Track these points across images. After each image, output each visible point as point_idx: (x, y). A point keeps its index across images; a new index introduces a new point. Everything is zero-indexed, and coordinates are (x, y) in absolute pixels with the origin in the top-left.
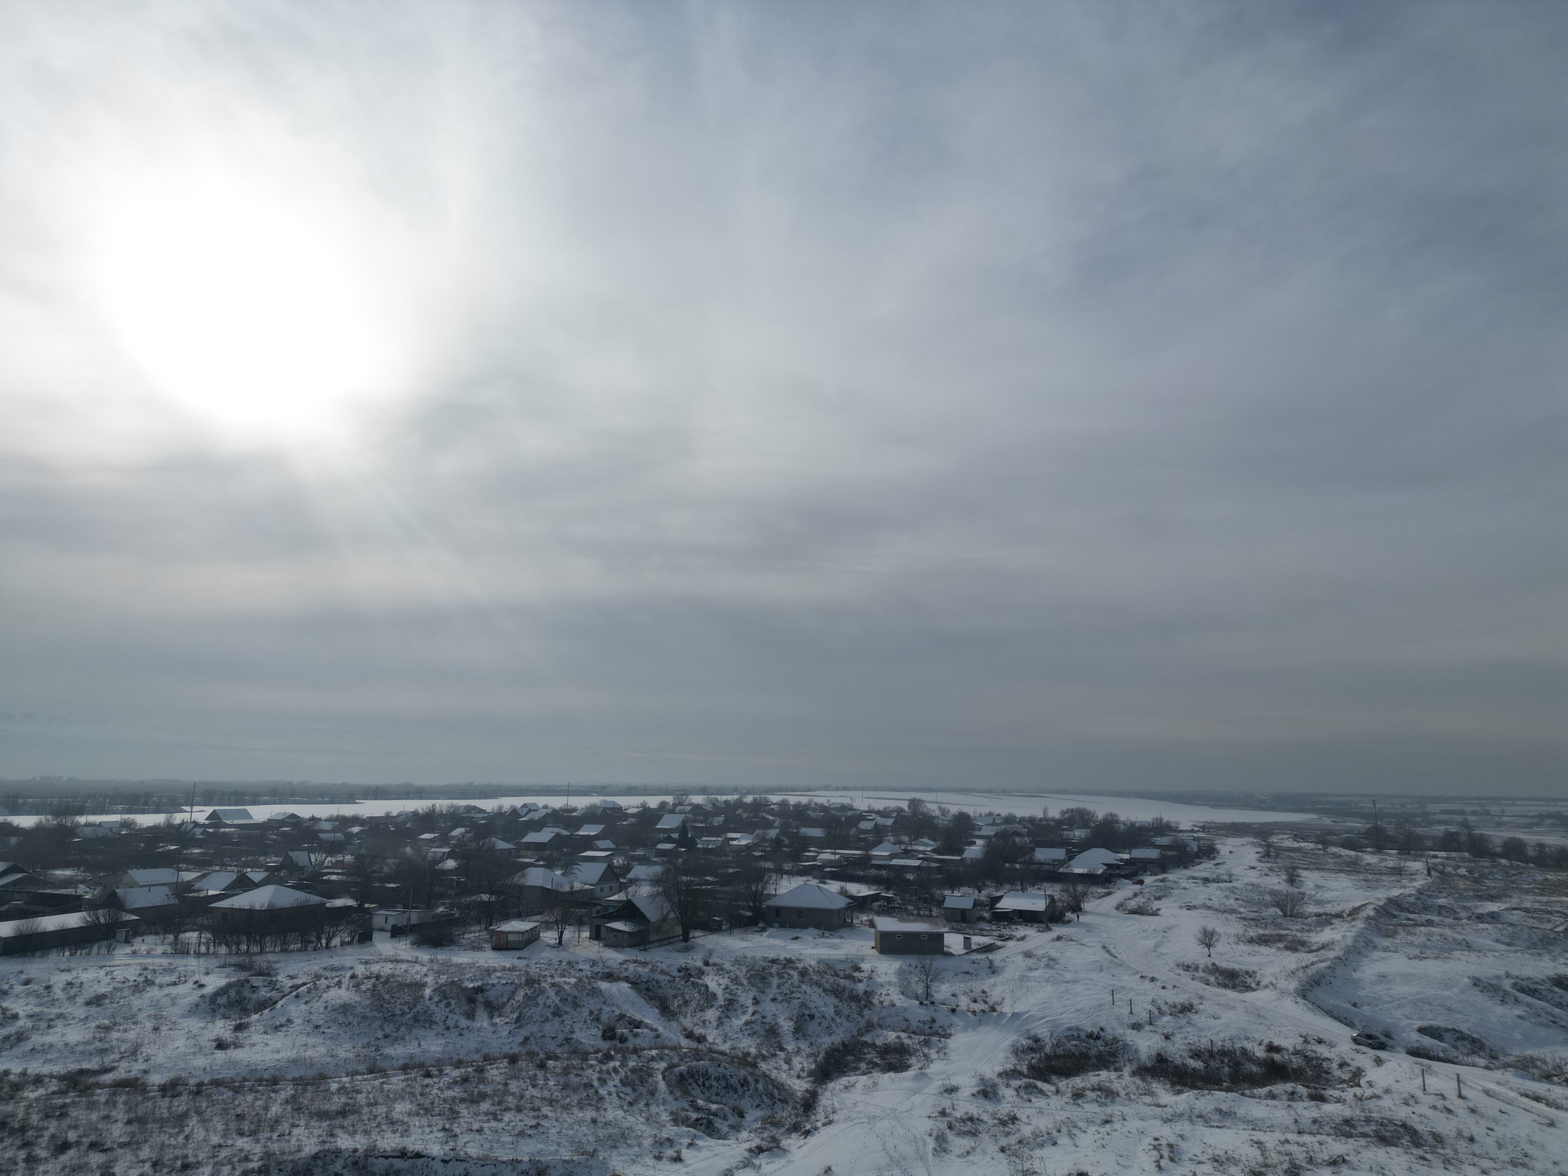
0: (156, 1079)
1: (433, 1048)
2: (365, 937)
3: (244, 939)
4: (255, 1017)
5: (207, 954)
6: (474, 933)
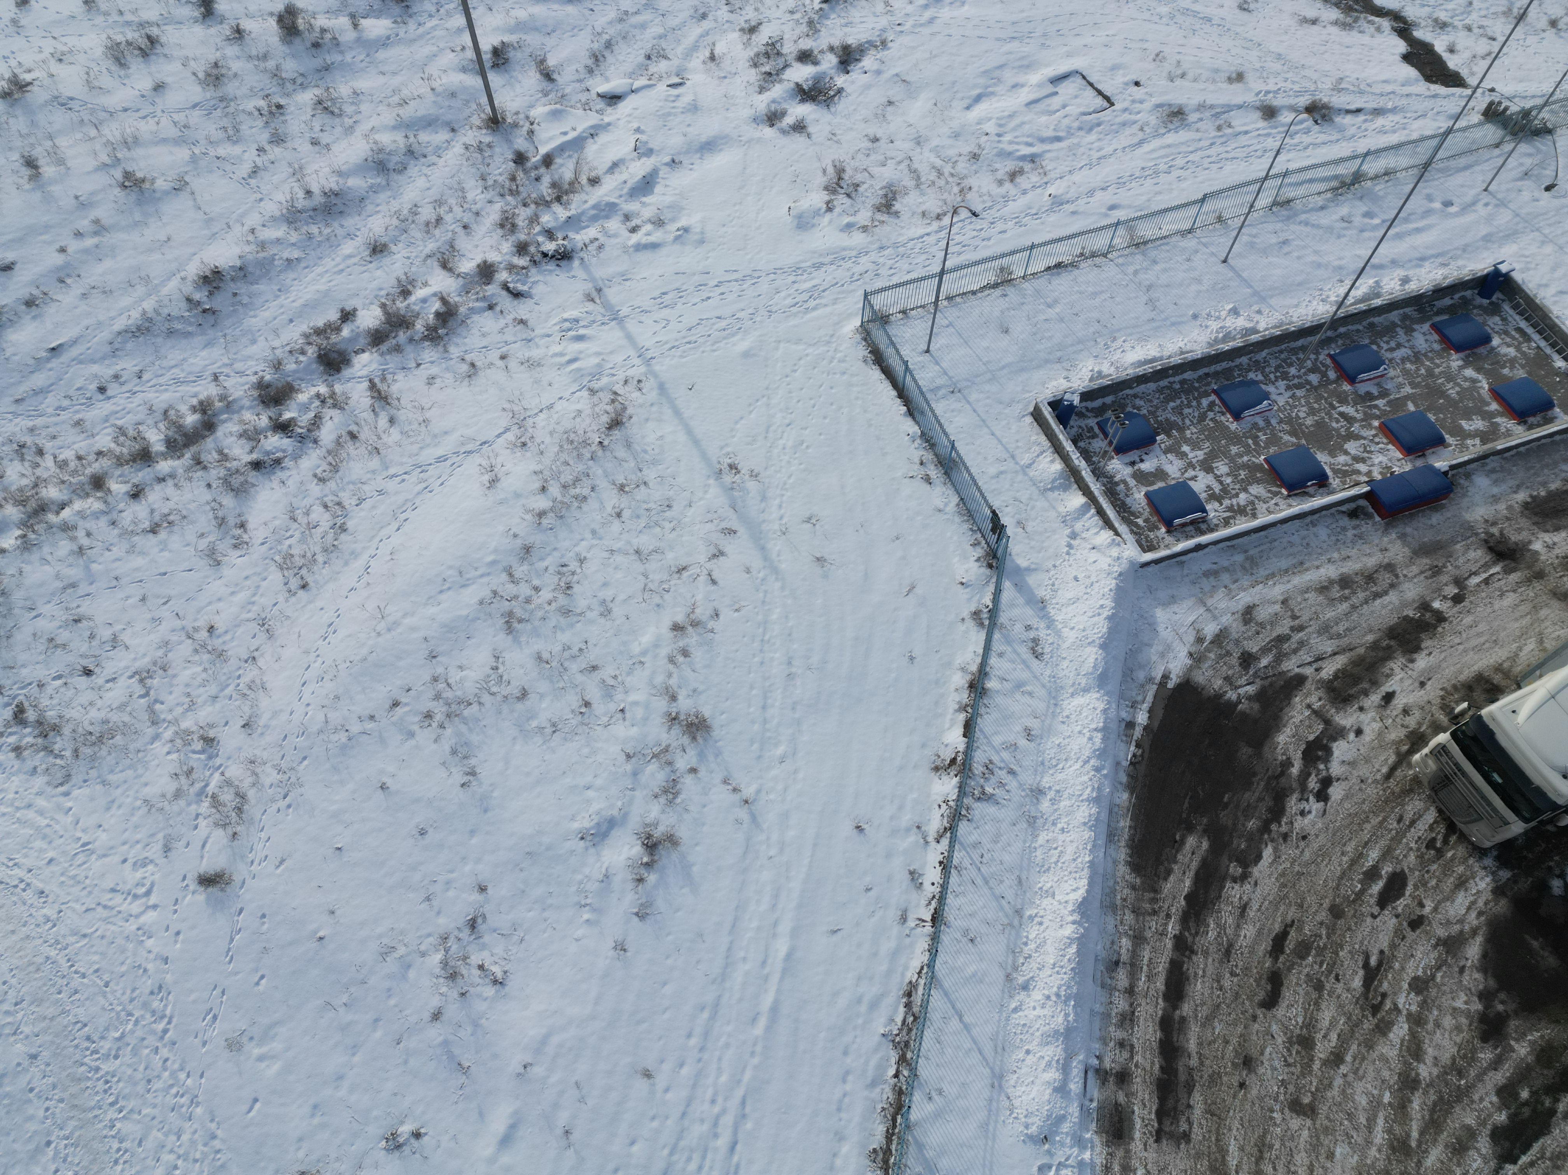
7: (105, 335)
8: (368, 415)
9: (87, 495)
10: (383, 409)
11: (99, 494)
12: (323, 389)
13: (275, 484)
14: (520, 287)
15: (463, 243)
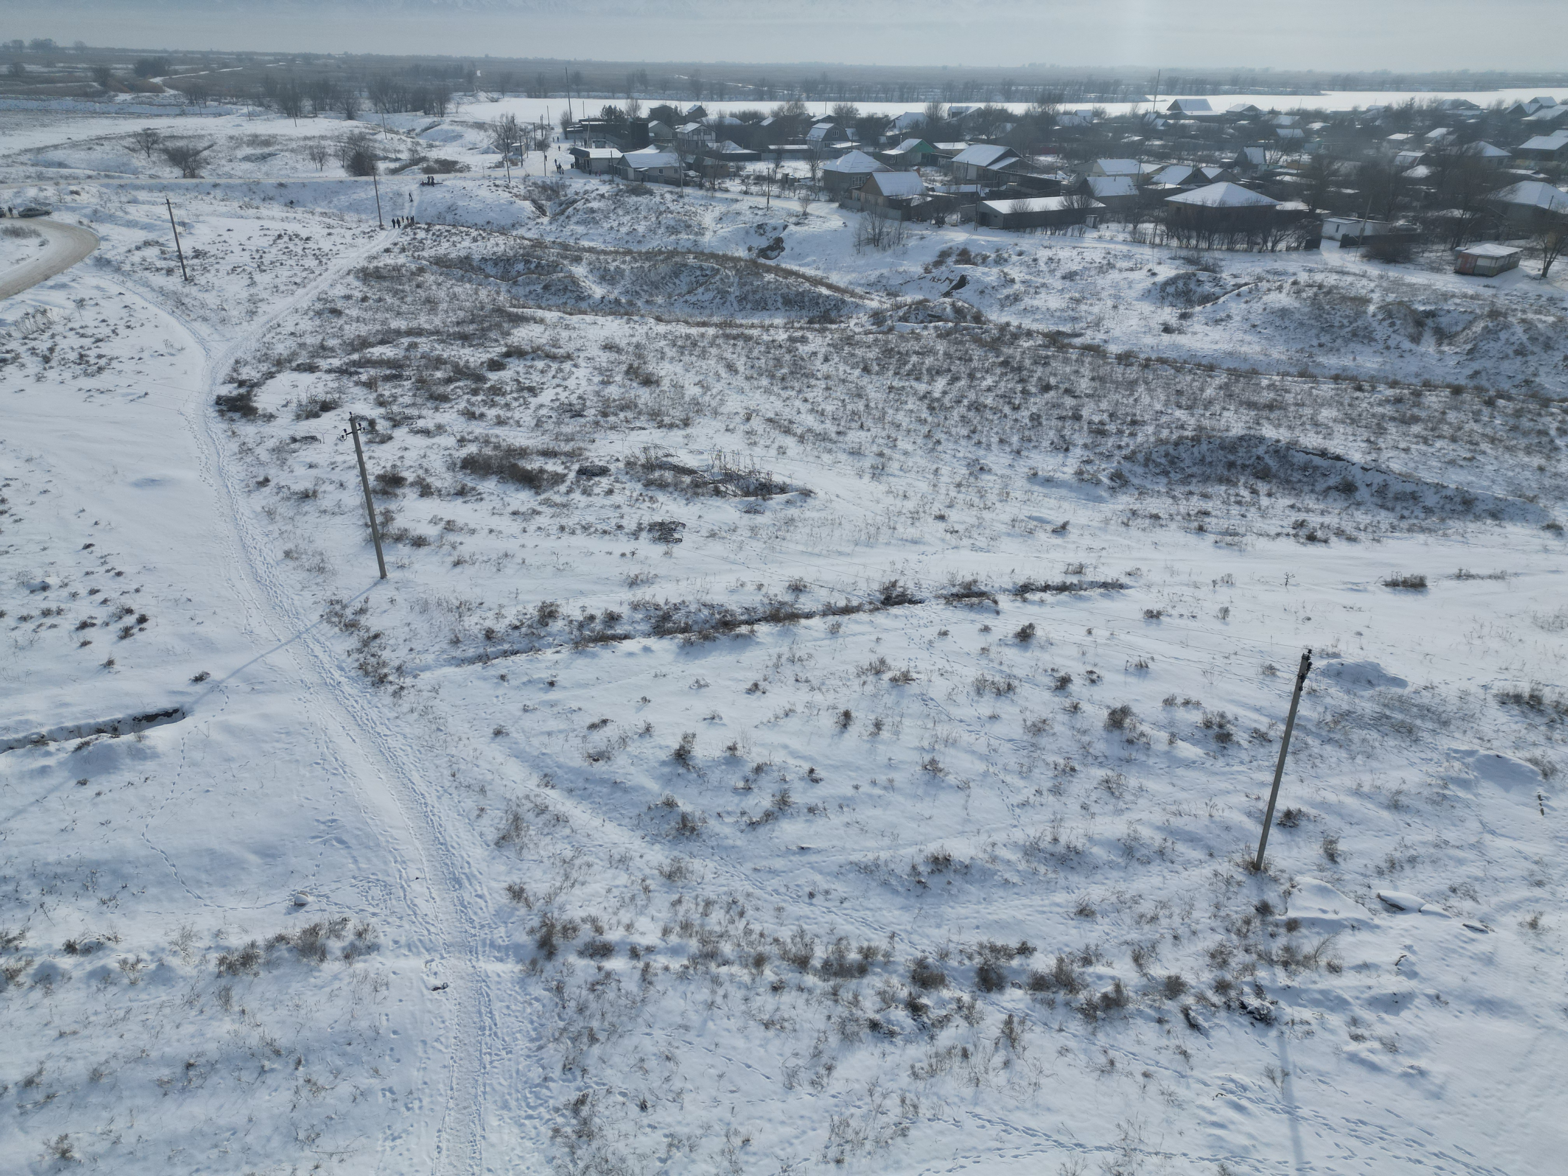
0: (1114, 349)
1: (1368, 365)
2: (1312, 244)
3: (1194, 234)
4: (1198, 309)
5: (1160, 245)
6: (1437, 252)
7: (841, 859)
8: (989, 1044)
9: (746, 966)
10: (1006, 1048)
11: (754, 971)
12: (966, 998)
13: (877, 1052)
14: (1200, 1020)
15: (1166, 949)
